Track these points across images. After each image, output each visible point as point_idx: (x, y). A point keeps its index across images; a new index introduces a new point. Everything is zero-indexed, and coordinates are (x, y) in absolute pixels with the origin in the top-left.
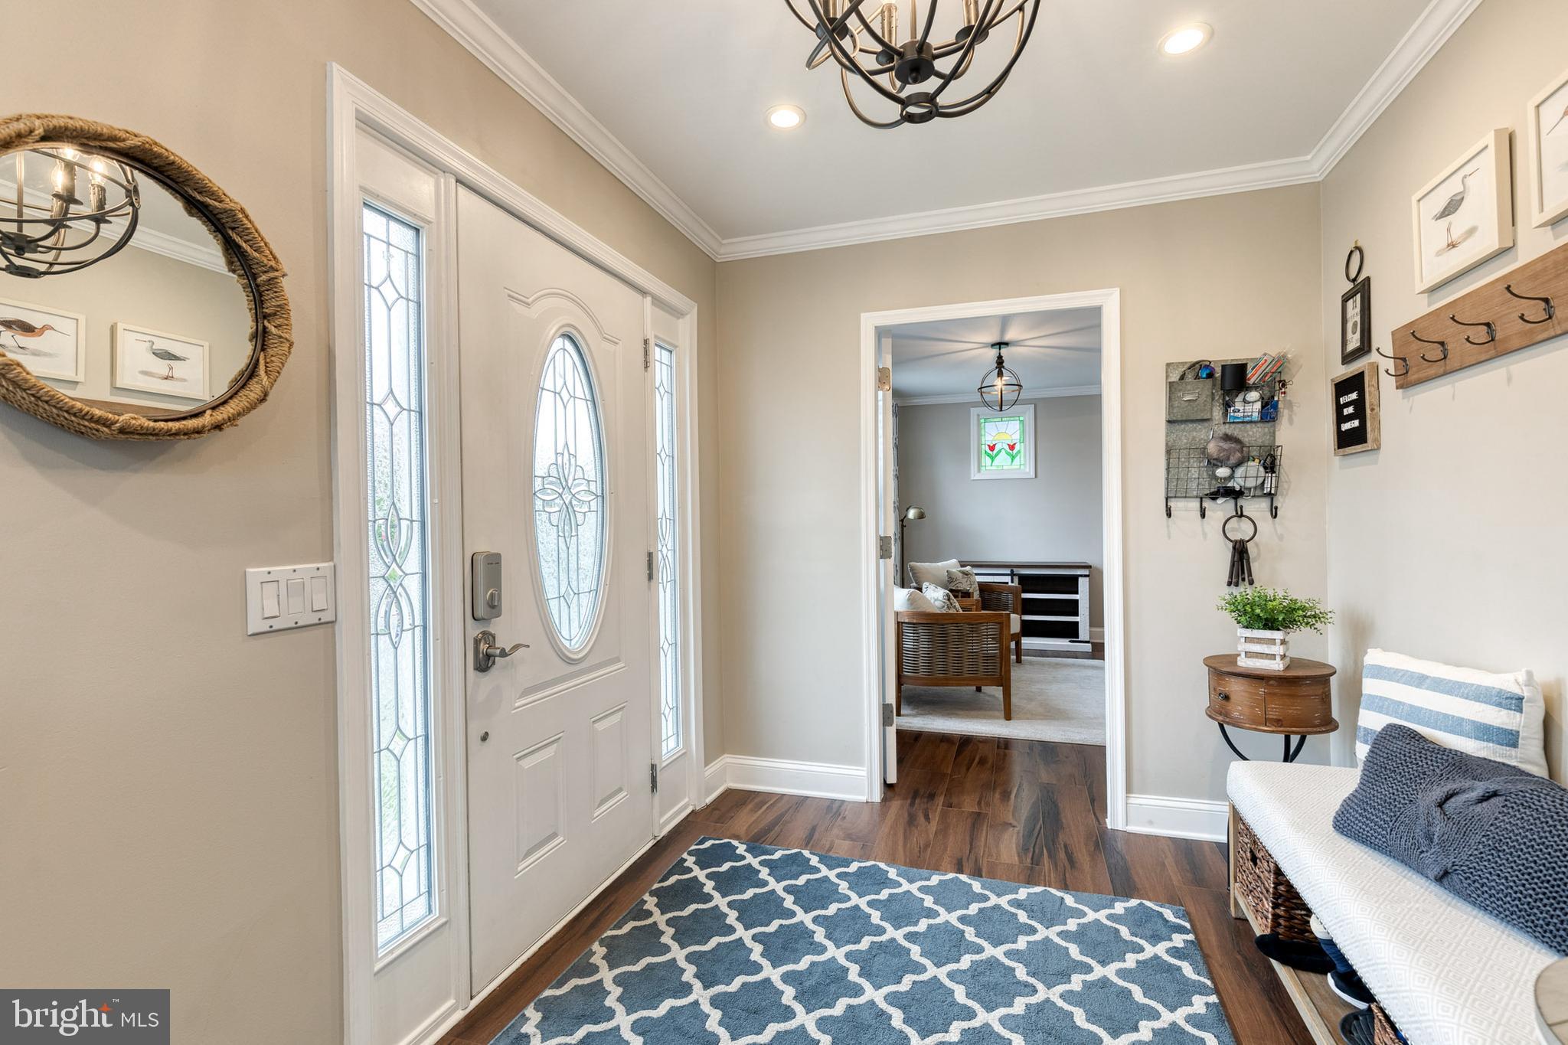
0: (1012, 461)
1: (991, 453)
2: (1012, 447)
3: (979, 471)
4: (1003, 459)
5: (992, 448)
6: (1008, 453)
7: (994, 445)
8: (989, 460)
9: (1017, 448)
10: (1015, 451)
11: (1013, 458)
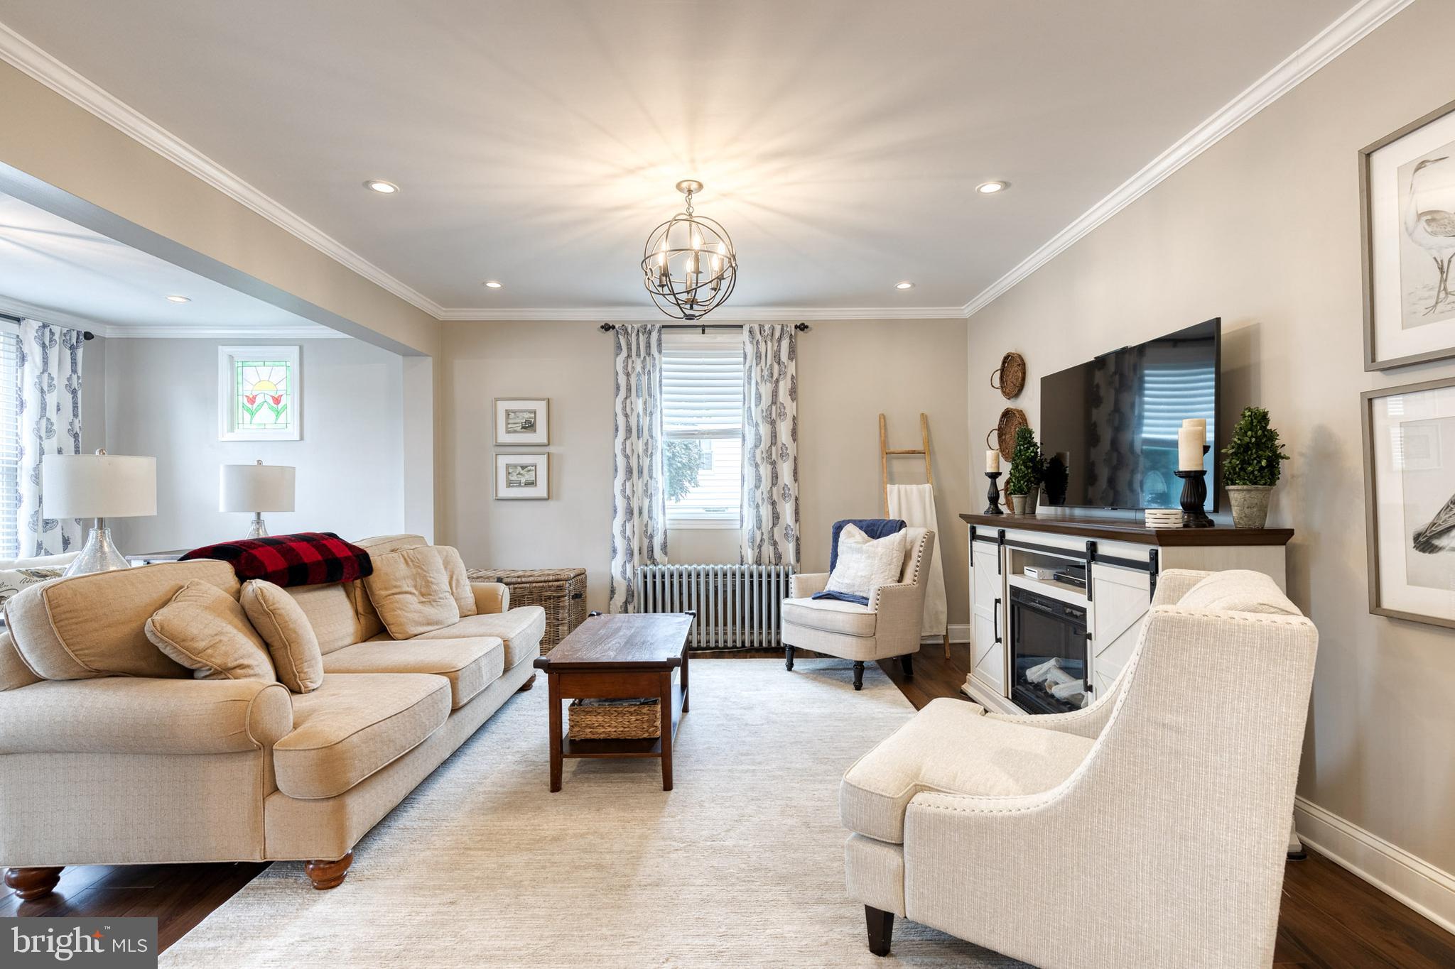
0: (277, 419)
1: (250, 406)
2: (277, 401)
3: (232, 429)
4: (266, 415)
5: (252, 400)
6: (271, 408)
7: (255, 397)
8: (247, 416)
9: (283, 399)
10: (280, 406)
11: (278, 413)
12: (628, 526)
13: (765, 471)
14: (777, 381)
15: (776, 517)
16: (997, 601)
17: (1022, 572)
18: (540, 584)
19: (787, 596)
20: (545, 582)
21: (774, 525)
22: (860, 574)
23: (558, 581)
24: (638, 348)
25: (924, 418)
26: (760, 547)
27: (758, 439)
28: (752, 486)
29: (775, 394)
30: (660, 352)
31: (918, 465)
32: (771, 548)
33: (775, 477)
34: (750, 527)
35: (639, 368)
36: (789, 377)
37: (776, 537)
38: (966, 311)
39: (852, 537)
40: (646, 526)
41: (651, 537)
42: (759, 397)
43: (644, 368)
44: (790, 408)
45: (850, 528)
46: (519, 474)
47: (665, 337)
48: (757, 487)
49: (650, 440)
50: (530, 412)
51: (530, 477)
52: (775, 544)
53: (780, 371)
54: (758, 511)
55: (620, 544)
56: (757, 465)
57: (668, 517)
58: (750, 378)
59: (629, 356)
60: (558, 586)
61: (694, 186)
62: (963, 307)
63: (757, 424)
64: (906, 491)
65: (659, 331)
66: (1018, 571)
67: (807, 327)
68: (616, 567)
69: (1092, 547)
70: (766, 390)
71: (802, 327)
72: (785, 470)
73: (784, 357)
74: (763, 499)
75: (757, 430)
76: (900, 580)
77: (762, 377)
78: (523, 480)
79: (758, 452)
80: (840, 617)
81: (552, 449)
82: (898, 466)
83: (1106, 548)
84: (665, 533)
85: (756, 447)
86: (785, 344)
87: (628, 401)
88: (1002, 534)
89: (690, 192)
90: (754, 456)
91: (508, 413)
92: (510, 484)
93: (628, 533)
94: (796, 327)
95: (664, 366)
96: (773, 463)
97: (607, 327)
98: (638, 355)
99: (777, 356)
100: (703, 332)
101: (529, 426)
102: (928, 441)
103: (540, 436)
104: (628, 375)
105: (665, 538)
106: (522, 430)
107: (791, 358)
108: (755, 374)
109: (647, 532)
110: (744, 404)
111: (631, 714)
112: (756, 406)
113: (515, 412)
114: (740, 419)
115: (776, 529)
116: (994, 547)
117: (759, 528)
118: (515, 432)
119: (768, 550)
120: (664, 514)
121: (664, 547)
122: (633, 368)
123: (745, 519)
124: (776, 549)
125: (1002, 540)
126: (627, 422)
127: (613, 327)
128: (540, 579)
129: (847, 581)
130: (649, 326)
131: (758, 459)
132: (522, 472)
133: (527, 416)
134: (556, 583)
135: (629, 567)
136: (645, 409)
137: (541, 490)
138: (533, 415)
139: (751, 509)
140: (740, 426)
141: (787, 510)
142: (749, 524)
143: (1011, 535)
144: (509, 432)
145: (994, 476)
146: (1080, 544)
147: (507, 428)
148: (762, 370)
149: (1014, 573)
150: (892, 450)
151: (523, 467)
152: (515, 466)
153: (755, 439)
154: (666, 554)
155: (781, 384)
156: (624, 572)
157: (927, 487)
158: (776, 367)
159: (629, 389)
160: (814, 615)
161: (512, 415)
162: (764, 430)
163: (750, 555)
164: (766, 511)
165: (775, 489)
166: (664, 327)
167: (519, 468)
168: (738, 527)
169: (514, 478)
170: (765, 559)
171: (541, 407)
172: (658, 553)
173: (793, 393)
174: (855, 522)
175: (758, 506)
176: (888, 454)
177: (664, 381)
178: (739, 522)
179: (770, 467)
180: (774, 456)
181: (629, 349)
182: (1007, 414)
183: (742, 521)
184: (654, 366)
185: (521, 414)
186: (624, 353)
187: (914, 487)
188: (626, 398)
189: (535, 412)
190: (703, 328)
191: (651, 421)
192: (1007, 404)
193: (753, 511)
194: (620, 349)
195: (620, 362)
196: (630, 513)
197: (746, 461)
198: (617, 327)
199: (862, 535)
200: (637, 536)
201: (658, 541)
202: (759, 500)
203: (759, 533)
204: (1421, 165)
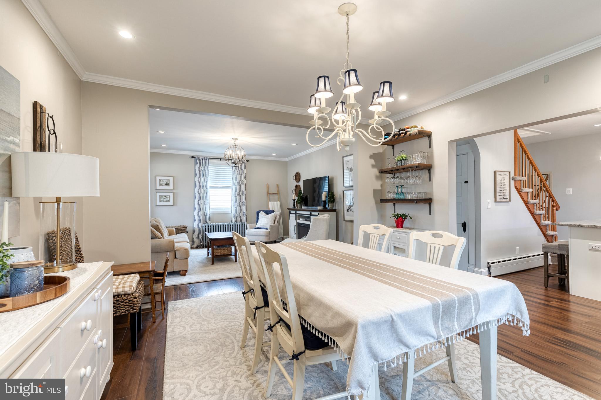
12: (200, 213)
13: (238, 198)
14: (241, 174)
15: (241, 210)
16: (295, 226)
17: (300, 220)
18: (179, 229)
19: (247, 229)
20: (180, 228)
21: (240, 212)
22: (265, 223)
23: (184, 228)
24: (203, 164)
25: (277, 185)
26: (236, 218)
27: (236, 190)
28: (235, 202)
29: (241, 178)
30: (209, 165)
31: (276, 197)
32: (240, 218)
33: (240, 199)
34: (234, 213)
35: (203, 169)
36: (244, 173)
37: (241, 215)
38: (287, 159)
39: (262, 215)
40: (205, 213)
41: (206, 216)
42: (236, 178)
43: (204, 169)
44: (245, 182)
45: (262, 212)
46: (164, 198)
47: (211, 161)
48: (236, 202)
49: (206, 189)
50: (168, 180)
51: (168, 199)
52: (240, 217)
53: (242, 172)
54: (236, 208)
55: (197, 218)
56: (236, 196)
57: (210, 210)
58: (234, 173)
59: (200, 166)
60: (184, 229)
63: (236, 186)
64: (274, 203)
65: (209, 159)
66: (299, 219)
67: (249, 161)
68: (195, 225)
69: (311, 213)
70: (238, 177)
71: (248, 161)
72: (243, 198)
73: (243, 168)
74: (237, 205)
75: (236, 187)
76: (274, 223)
77: (237, 173)
78: (165, 200)
79: (236, 193)
80: (262, 232)
81: (174, 191)
82: (271, 197)
83: (313, 213)
84: (210, 215)
85: (236, 191)
86: (243, 165)
87: (200, 178)
88: (296, 212)
89: (235, 140)
90: (235, 194)
91: (160, 180)
92: (161, 201)
93: (200, 215)
94: (246, 161)
95: (210, 169)
96: (240, 196)
97: (193, 157)
98: (203, 165)
99: (241, 168)
100: (220, 160)
101: (167, 184)
102: (278, 191)
103: (171, 187)
104: (200, 171)
105: (210, 216)
106: (165, 185)
107: (245, 169)
108: (236, 172)
110: (232, 180)
111: (226, 249)
112: (236, 181)
113: (162, 180)
114: (231, 184)
115: (241, 213)
116: (294, 215)
117: (236, 213)
118: (163, 186)
119: (239, 219)
120: (209, 209)
121: (210, 219)
122: (201, 169)
123: (233, 211)
124: (241, 218)
125: (296, 213)
126: (199, 184)
127: (195, 157)
128: (178, 227)
129: (261, 225)
130: (206, 158)
131: (236, 195)
132: (165, 197)
133: (167, 181)
134: (183, 228)
135: (200, 225)
136: (205, 181)
137: (171, 203)
138: (168, 181)
139: (234, 208)
140: (231, 186)
141: (244, 208)
142: (234, 212)
143: (298, 212)
144: (160, 186)
145: (294, 200)
146: (309, 213)
147: (160, 184)
148: (237, 172)
149: (298, 220)
150: (270, 193)
151: (165, 196)
152: (162, 196)
154: (210, 220)
155: (242, 175)
156: (198, 226)
157: (279, 202)
158: (241, 171)
159: (200, 175)
160: (255, 232)
161: (161, 181)
162: (238, 187)
163: (234, 220)
164: (238, 208)
165: (240, 203)
166: (210, 158)
167: (164, 196)
168: (231, 213)
169: (162, 199)
170: (238, 221)
171: (171, 179)
172: (207, 220)
173: (245, 178)
174: (263, 211)
175: (236, 207)
176: (269, 194)
177: (210, 173)
179: (239, 197)
180: (240, 194)
181: (200, 164)
182: (296, 186)
183: (232, 211)
184: (207, 169)
185: (165, 180)
186: (198, 165)
187: (275, 202)
188: (199, 177)
189: (169, 180)
190: (221, 159)
191: (206, 184)
192: (296, 184)
193: (235, 209)
194: (197, 163)
195: (197, 167)
196: (200, 209)
197: (233, 195)
198: (196, 157)
199: (264, 214)
200: (202, 216)
201: (208, 217)
202: (236, 206)
203: (236, 214)
204: (347, 161)
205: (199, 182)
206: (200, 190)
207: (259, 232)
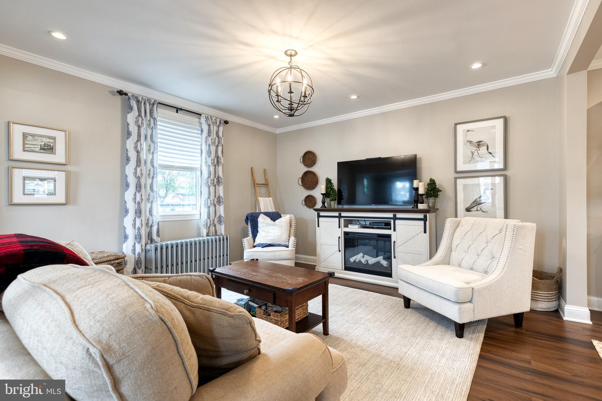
12: (137, 221)
13: (212, 189)
14: (217, 146)
15: (216, 212)
16: (339, 237)
21: (215, 217)
22: (277, 234)
24: (146, 112)
25: (265, 170)
26: (209, 228)
27: (210, 174)
28: (206, 197)
29: (216, 152)
30: (157, 117)
31: (266, 190)
33: (216, 192)
35: (145, 124)
36: (222, 145)
37: (216, 222)
38: (278, 131)
40: (148, 220)
41: (151, 226)
42: (209, 152)
45: (262, 216)
46: (37, 184)
47: (161, 109)
48: (209, 198)
49: (152, 169)
50: (50, 138)
51: (48, 187)
52: (215, 226)
53: (219, 141)
55: (130, 232)
56: (209, 187)
57: (160, 215)
58: (205, 142)
59: (140, 115)
61: (293, 53)
62: (277, 129)
63: (208, 166)
64: (265, 201)
65: (157, 106)
66: (346, 226)
67: (228, 123)
68: (128, 247)
69: (395, 216)
70: (213, 149)
71: (226, 122)
72: (220, 190)
74: (211, 203)
75: (208, 169)
77: (211, 142)
78: (41, 190)
79: (209, 180)
81: (69, 168)
82: (259, 190)
83: (399, 215)
84: (158, 224)
85: (209, 177)
86: (221, 129)
87: (139, 143)
88: (340, 214)
90: (208, 182)
91: (25, 135)
92: (27, 192)
93: (137, 225)
95: (158, 126)
96: (215, 186)
97: (121, 93)
98: (145, 116)
99: (218, 134)
100: (177, 112)
101: (49, 149)
102: (266, 180)
103: (58, 157)
104: (138, 127)
105: (158, 227)
106: (41, 151)
108: (208, 141)
109: (148, 224)
110: (201, 155)
112: (208, 157)
113: (32, 135)
114: (200, 162)
115: (215, 219)
116: (337, 219)
117: (209, 218)
118: (33, 151)
119: (212, 229)
120: (158, 213)
121: (158, 233)
122: (142, 124)
123: (202, 214)
124: (215, 228)
125: (340, 217)
126: (138, 156)
127: (126, 94)
129: (269, 239)
130: (152, 102)
131: (209, 184)
132: (40, 183)
133: (46, 140)
135: (137, 247)
136: (149, 150)
137: (60, 198)
138: (52, 141)
140: (199, 166)
141: (220, 209)
142: (205, 217)
143: (343, 214)
145: (323, 195)
146: (391, 215)
147: (23, 147)
148: (211, 140)
149: (344, 227)
150: (257, 183)
151: (40, 180)
152: (33, 178)
153: (208, 173)
154: (159, 236)
155: (219, 148)
156: (134, 250)
157: (271, 199)
158: (217, 139)
159: (138, 136)
161: (30, 138)
162: (212, 169)
163: (204, 231)
164: (212, 210)
165: (216, 199)
166: (159, 103)
167: (37, 181)
168: (199, 218)
170: (211, 234)
171: (60, 137)
172: (155, 237)
173: (223, 152)
174: (264, 214)
175: (209, 207)
176: (255, 184)
177: (159, 135)
178: (199, 216)
179: (214, 188)
180: (215, 182)
182: (306, 174)
183: (200, 215)
184: (154, 126)
185: (40, 138)
186: (135, 112)
187: (267, 199)
188: (138, 141)
189: (54, 138)
190: (178, 110)
191: (153, 157)
192: (306, 169)
193: (206, 210)
194: (131, 109)
195: (131, 118)
196: (138, 212)
197: (203, 184)
198: (129, 94)
199: (268, 220)
200: (144, 227)
201: (155, 229)
202: (209, 204)
203: (209, 221)
204: (468, 131)
205: (138, 152)
206: (139, 169)
207: (278, 253)
